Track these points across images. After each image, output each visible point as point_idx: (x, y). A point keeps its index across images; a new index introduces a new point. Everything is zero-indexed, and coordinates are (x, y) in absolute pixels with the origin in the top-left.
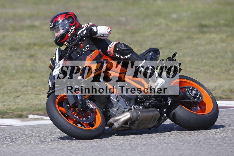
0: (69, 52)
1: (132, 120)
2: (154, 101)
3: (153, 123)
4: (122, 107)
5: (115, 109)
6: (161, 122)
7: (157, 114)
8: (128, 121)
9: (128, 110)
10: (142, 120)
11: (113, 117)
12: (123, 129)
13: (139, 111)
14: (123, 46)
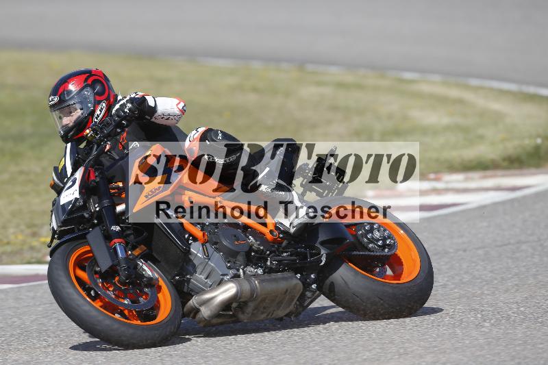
0: (94, 153)
1: (241, 300)
2: (288, 256)
3: (289, 307)
4: (218, 270)
5: (201, 276)
6: (306, 304)
7: (296, 285)
8: (232, 303)
9: (232, 278)
10: (263, 300)
11: (197, 293)
12: (220, 320)
13: (254, 279)
14: (220, 135)
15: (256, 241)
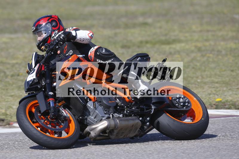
1: (110, 129)
2: (135, 109)
3: (135, 133)
4: (100, 115)
5: (92, 117)
7: (138, 123)
8: (106, 130)
9: (106, 118)
11: (90, 125)
13: (118, 119)
14: (104, 50)
15: (120, 101)
